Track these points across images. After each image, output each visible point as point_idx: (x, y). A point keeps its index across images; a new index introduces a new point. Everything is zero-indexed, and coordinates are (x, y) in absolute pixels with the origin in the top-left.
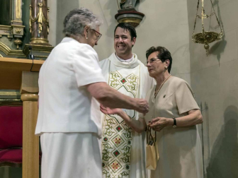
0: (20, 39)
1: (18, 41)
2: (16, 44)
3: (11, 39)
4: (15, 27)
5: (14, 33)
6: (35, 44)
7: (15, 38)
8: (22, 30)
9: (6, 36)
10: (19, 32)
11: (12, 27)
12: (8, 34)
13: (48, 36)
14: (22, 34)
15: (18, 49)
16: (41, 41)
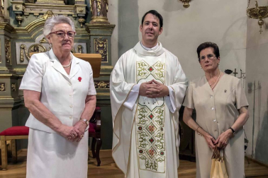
0: (83, 17)
1: (81, 20)
2: (80, 23)
3: (75, 18)
4: (78, 6)
5: (78, 12)
6: (95, 23)
7: (79, 17)
8: (84, 9)
9: (71, 15)
10: (81, 11)
11: (76, 7)
12: (73, 13)
13: (108, 13)
14: (84, 12)
15: (82, 27)
16: (101, 19)
